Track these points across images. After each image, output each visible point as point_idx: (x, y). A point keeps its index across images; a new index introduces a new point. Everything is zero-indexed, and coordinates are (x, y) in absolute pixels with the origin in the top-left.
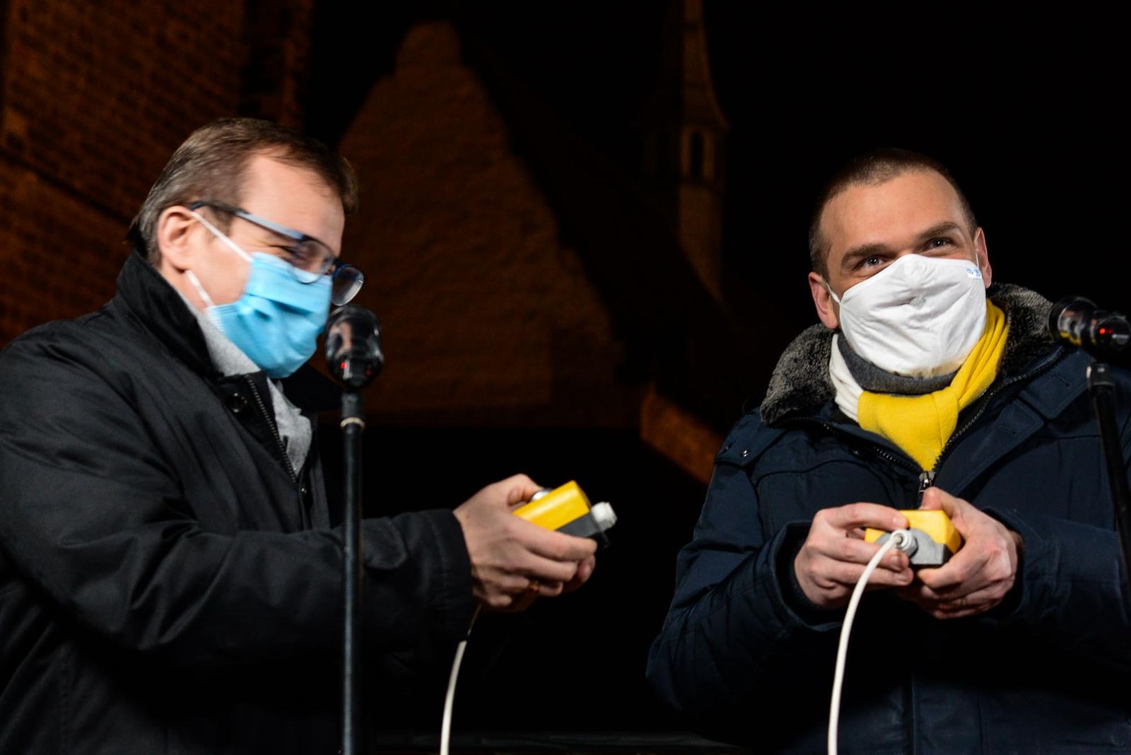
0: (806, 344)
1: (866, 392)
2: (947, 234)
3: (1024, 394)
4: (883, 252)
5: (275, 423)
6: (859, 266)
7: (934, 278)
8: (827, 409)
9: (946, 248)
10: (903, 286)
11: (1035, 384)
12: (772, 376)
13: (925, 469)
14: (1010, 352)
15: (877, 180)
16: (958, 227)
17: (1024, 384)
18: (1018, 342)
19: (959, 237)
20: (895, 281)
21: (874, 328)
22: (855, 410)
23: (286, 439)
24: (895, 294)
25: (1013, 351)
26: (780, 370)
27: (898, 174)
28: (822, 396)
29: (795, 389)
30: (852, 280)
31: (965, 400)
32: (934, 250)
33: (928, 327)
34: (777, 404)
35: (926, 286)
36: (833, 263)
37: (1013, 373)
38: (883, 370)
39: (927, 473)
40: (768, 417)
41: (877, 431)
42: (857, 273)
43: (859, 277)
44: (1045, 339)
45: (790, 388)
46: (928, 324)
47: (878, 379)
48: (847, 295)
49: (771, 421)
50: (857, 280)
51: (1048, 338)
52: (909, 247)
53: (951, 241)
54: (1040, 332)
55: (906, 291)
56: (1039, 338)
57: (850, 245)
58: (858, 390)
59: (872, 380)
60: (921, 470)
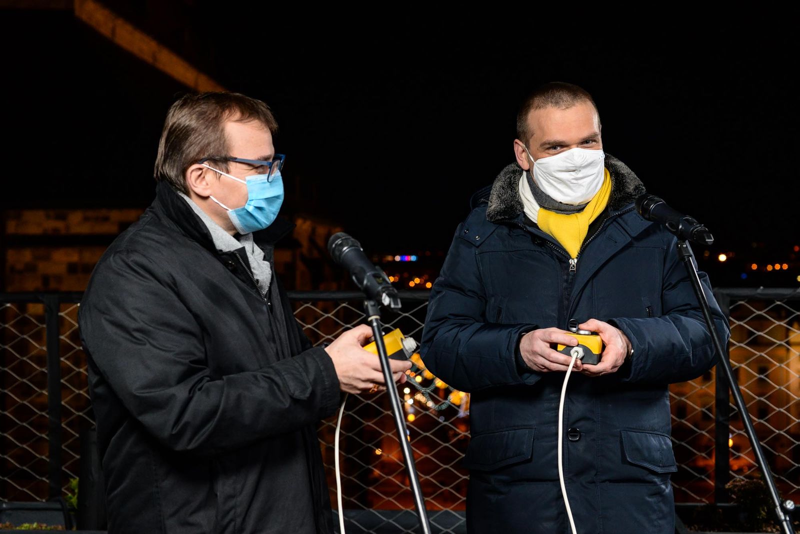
0: (507, 177)
1: (542, 208)
3: (619, 220)
4: (563, 144)
5: (252, 273)
6: (548, 149)
7: (587, 161)
8: (521, 217)
9: (591, 144)
10: (572, 164)
11: (625, 216)
15: (564, 107)
18: (620, 194)
19: (598, 139)
20: (568, 160)
21: (553, 180)
22: (536, 218)
23: (258, 280)
24: (566, 167)
25: (618, 199)
27: (574, 105)
28: (519, 210)
30: (544, 154)
31: (593, 219)
32: (585, 145)
33: (580, 183)
34: (497, 214)
35: (583, 165)
36: (534, 144)
37: (616, 210)
38: (552, 199)
39: (573, 259)
40: (491, 218)
41: (548, 232)
42: (547, 151)
43: (548, 153)
44: (634, 195)
45: (503, 206)
46: (580, 182)
47: (549, 202)
48: (539, 161)
49: (492, 220)
50: (547, 155)
51: (635, 195)
53: (594, 141)
55: (573, 167)
57: (547, 138)
58: (537, 207)
59: (546, 202)
60: (570, 258)
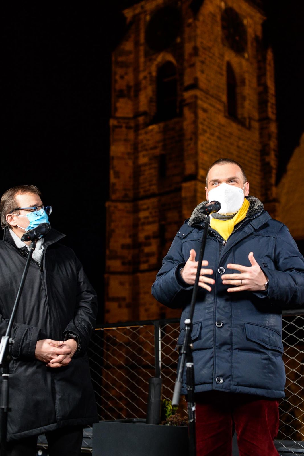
1: (213, 218)
2: (235, 179)
3: (251, 223)
4: (219, 181)
6: (213, 184)
9: (234, 183)
11: (253, 221)
12: (192, 214)
13: (225, 240)
14: (248, 212)
16: (238, 178)
17: (251, 220)
18: (251, 210)
19: (238, 181)
26: (194, 213)
28: (203, 219)
29: (196, 217)
30: (211, 188)
31: (237, 222)
32: (231, 183)
34: (192, 221)
37: (249, 217)
39: (225, 241)
41: (215, 229)
43: (213, 187)
49: (191, 225)
51: (258, 209)
52: (225, 181)
53: (236, 182)
54: (256, 208)
56: (256, 209)
57: (212, 179)
60: (224, 240)
